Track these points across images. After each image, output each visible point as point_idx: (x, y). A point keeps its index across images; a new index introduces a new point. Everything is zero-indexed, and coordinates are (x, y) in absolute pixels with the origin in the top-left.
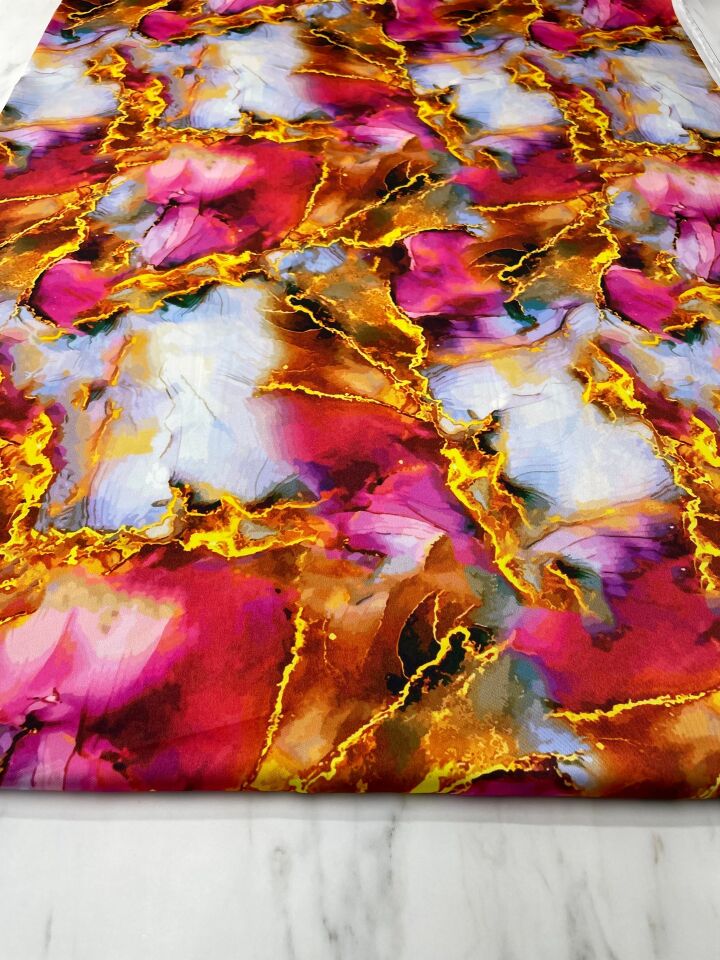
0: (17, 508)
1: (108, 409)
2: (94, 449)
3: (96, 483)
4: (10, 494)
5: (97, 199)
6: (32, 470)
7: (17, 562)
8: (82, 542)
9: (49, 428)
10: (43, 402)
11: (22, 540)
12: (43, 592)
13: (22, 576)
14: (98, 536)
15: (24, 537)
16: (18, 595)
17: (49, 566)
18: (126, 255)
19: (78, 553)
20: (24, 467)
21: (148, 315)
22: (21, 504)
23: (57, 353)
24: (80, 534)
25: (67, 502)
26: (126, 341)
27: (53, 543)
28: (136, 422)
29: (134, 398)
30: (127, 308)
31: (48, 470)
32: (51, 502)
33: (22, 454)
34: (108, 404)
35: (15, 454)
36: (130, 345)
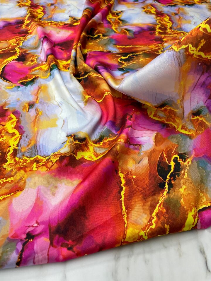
0: (8, 150)
1: (37, 111)
2: (34, 126)
3: (38, 139)
4: (4, 144)
5: (23, 41)
6: (11, 135)
7: (12, 170)
8: (37, 161)
9: (15, 119)
10: (11, 110)
11: (12, 162)
12: (25, 182)
13: (15, 176)
14: (43, 158)
15: (13, 160)
16: (15, 184)
17: (26, 171)
18: (35, 59)
19: (37, 165)
20: (8, 134)
21: (46, 79)
22: (9, 148)
23: (14, 93)
24: (35, 158)
25: (28, 146)
26: (39, 88)
27: (25, 162)
28: (49, 116)
29: (46, 108)
30: (38, 77)
31: (18, 135)
32: (22, 146)
33: (6, 129)
34: (36, 110)
35: (3, 129)
36: (41, 89)
